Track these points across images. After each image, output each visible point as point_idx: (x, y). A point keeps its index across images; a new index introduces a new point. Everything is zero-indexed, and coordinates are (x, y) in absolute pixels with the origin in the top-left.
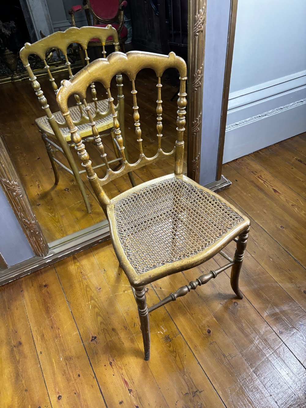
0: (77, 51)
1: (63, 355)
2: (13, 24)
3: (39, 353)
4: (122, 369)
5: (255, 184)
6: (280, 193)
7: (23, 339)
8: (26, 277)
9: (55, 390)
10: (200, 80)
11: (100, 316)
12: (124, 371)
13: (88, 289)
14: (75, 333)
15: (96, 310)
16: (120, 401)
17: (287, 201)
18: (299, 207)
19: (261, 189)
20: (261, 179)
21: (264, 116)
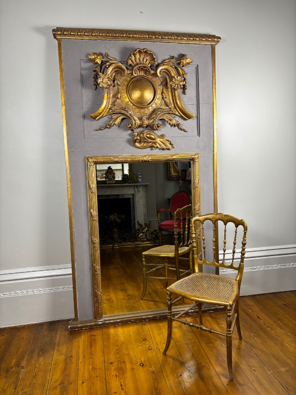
0: (158, 234)
1: (92, 366)
2: (123, 216)
3: (80, 362)
4: (121, 379)
5: (245, 311)
6: (261, 319)
7: (74, 355)
8: (85, 330)
9: (82, 379)
10: (199, 235)
11: (119, 354)
12: (122, 381)
13: (117, 341)
14: (102, 359)
15: (118, 351)
16: (115, 392)
17: (265, 324)
18: (272, 328)
19: (248, 315)
20: (251, 310)
21: (254, 269)
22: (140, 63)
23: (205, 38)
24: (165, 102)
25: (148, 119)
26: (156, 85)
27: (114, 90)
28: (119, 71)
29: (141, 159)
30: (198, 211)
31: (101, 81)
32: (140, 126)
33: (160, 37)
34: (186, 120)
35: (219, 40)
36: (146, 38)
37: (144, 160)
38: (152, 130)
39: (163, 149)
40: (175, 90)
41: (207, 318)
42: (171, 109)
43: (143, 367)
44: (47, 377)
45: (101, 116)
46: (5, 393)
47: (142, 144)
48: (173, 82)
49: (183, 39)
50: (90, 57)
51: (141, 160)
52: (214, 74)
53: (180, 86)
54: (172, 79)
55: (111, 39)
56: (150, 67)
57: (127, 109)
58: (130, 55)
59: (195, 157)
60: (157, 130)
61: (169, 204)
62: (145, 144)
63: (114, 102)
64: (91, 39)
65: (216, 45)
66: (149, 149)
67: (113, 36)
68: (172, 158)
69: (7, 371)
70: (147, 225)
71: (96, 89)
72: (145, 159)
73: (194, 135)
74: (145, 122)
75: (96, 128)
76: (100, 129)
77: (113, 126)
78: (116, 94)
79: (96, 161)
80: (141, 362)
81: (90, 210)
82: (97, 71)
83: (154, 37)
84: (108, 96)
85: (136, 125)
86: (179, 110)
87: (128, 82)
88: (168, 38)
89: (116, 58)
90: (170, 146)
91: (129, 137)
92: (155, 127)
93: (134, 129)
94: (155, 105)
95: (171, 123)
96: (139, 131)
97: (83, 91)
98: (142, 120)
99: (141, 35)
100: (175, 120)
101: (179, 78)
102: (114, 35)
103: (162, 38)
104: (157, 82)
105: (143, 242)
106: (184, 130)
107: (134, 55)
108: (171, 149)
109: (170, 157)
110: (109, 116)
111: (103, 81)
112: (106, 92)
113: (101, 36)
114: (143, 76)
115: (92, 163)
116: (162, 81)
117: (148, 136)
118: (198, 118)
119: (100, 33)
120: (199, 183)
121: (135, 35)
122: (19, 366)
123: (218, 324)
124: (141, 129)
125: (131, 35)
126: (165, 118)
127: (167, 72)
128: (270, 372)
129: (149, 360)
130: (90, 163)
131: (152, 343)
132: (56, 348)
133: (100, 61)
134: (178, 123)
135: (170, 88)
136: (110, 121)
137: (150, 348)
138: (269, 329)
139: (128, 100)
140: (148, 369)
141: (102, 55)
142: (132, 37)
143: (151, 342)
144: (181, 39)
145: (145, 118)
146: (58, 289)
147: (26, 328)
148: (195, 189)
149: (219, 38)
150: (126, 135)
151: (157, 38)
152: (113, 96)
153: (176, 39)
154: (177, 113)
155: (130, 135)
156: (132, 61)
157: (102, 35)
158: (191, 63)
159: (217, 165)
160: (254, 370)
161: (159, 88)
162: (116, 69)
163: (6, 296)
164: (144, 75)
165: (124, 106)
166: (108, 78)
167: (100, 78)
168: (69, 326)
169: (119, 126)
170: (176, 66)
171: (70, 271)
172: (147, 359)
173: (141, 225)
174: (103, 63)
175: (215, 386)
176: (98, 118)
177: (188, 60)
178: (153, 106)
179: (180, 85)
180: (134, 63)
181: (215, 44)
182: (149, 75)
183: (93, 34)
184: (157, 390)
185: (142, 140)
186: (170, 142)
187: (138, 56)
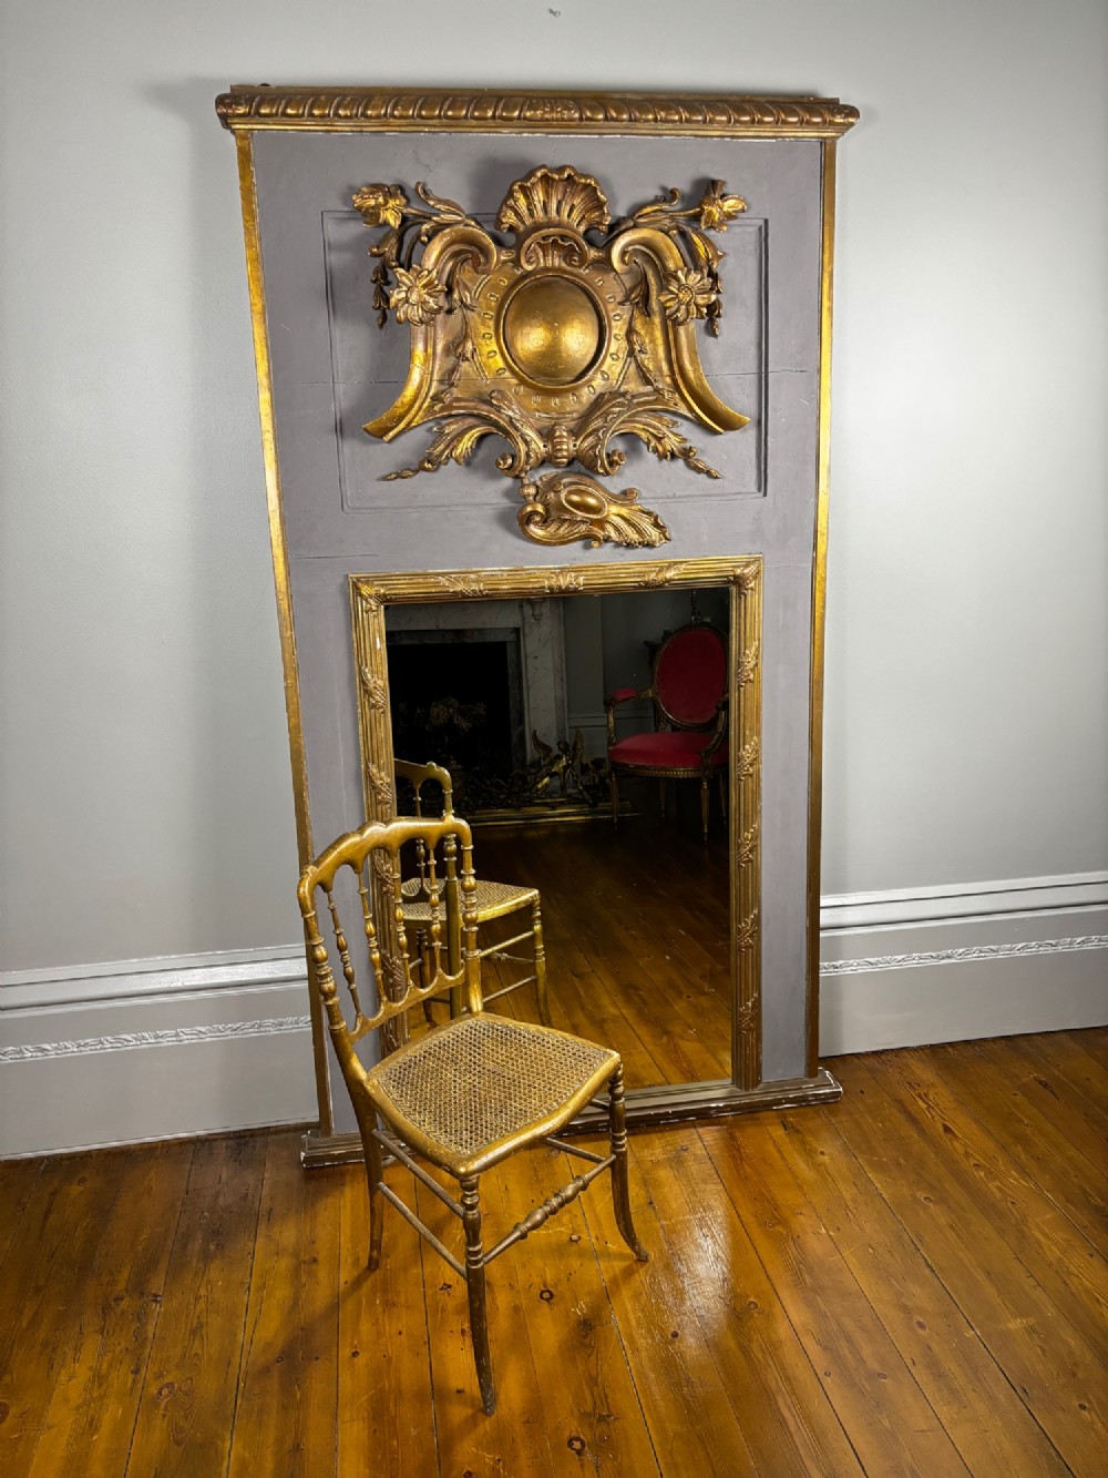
0: (608, 781)
2: (481, 709)
3: (342, 1282)
5: (904, 1106)
6: (956, 1137)
7: (322, 1256)
9: (353, 1342)
10: (751, 851)
14: (415, 1272)
16: (460, 1388)
17: (967, 1155)
18: (991, 1173)
19: (913, 1120)
20: (924, 1101)
21: (943, 958)
22: (545, 220)
23: (796, 114)
24: (639, 367)
25: (575, 433)
26: (605, 302)
27: (448, 325)
28: (468, 252)
29: (546, 583)
30: (751, 765)
31: (400, 300)
32: (544, 462)
33: (625, 117)
34: (715, 432)
35: (851, 120)
36: (573, 120)
37: (560, 587)
38: (591, 474)
39: (629, 546)
40: (677, 323)
41: (770, 1129)
42: (663, 396)
43: (550, 1304)
44: (235, 1334)
45: (402, 425)
46: (104, 1387)
47: (552, 529)
48: (672, 292)
49: (711, 121)
50: (358, 201)
51: (550, 588)
52: (826, 256)
53: (698, 309)
54: (669, 283)
55: (437, 130)
56: (586, 232)
57: (497, 400)
58: (510, 194)
59: (746, 571)
60: (607, 474)
61: (651, 664)
62: (562, 529)
63: (453, 370)
64: (362, 131)
65: (838, 138)
66: (579, 544)
67: (447, 117)
68: (661, 576)
69: (106, 1310)
70: (567, 750)
71: (381, 326)
72: (564, 581)
73: (744, 490)
74: (565, 447)
75: (385, 473)
76: (399, 476)
77: (446, 464)
78: (457, 341)
79: (385, 595)
80: (545, 1286)
81: (367, 767)
82: (387, 254)
83: (601, 116)
84: (426, 350)
85: (531, 460)
86: (689, 399)
87: (502, 292)
88: (655, 120)
89: (455, 201)
90: (654, 534)
91: (505, 503)
92: (603, 466)
93: (523, 475)
94: (604, 379)
95: (660, 449)
96: (541, 479)
97: (337, 333)
98: (552, 441)
99: (552, 110)
100: (676, 435)
101: (694, 278)
102: (450, 113)
103: (630, 120)
104: (611, 290)
105: (553, 809)
106: (709, 473)
107: (526, 192)
108: (657, 545)
109: (653, 576)
110: (431, 424)
111: (410, 295)
112: (420, 337)
113: (401, 117)
114: (560, 269)
115: (371, 601)
116: (628, 285)
117: (575, 498)
118: (761, 424)
119: (394, 109)
120: (756, 665)
121: (529, 109)
122: (142, 1294)
123: (809, 1153)
124: (548, 472)
125: (514, 111)
126: (639, 429)
127: (651, 253)
128: (972, 1333)
129: (572, 1278)
130: (367, 601)
131: (580, 1220)
132: (262, 1229)
133: (395, 218)
134: (688, 445)
135: (658, 313)
136: (434, 444)
137: (574, 1237)
138: (982, 1174)
139: (501, 364)
140: (568, 1312)
141: (403, 193)
142: (519, 118)
143: (579, 1214)
144: (704, 121)
145: (565, 434)
146: (260, 1026)
147: (158, 1153)
148: (742, 689)
149: (852, 112)
150: (492, 493)
151: (614, 119)
152: (447, 351)
153: (688, 121)
154: (683, 410)
155: (508, 494)
156: (517, 214)
157: (404, 113)
158: (740, 215)
159: (824, 598)
160: (921, 1326)
161: (618, 315)
162: (456, 248)
163: (87, 1051)
164: (563, 265)
165: (487, 385)
166: (425, 286)
167: (398, 287)
168: (303, 1154)
169: (468, 461)
170: (685, 227)
171: (300, 968)
172: (563, 1277)
173: (547, 749)
174: (409, 223)
175: (788, 1379)
176: (391, 434)
177: (730, 205)
178: (594, 383)
179: (697, 305)
180: (523, 223)
181: (834, 134)
182: (580, 267)
183: (369, 112)
184: (596, 1385)
185: (554, 514)
186: (656, 518)
187: (539, 196)
